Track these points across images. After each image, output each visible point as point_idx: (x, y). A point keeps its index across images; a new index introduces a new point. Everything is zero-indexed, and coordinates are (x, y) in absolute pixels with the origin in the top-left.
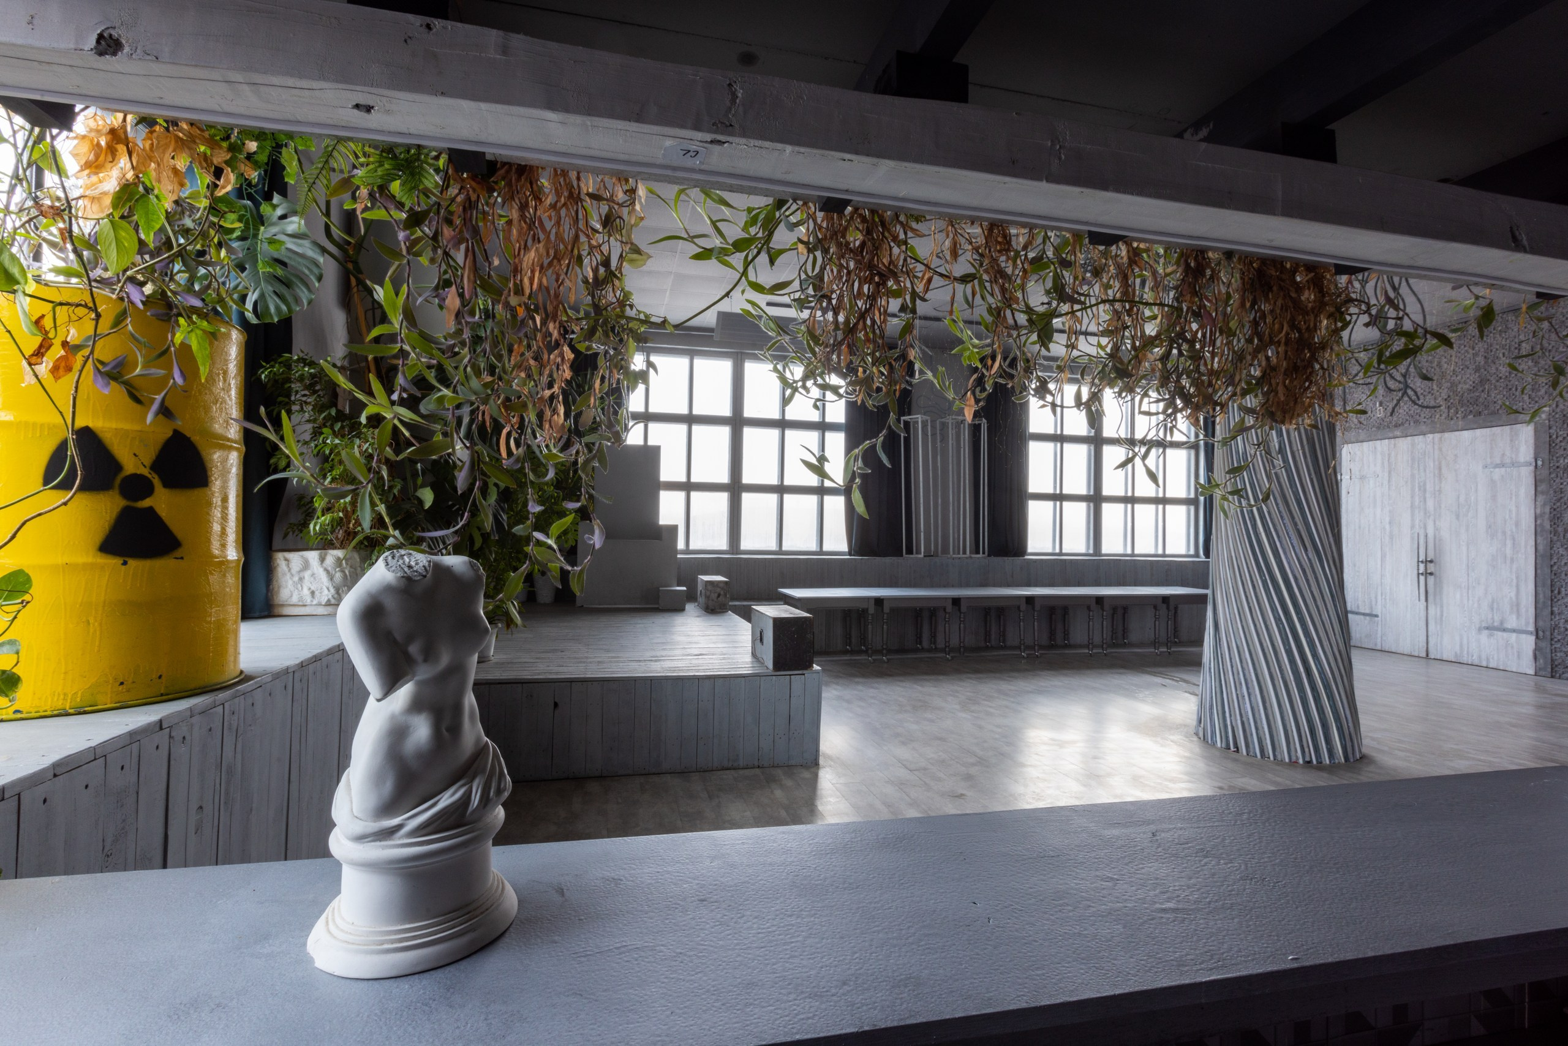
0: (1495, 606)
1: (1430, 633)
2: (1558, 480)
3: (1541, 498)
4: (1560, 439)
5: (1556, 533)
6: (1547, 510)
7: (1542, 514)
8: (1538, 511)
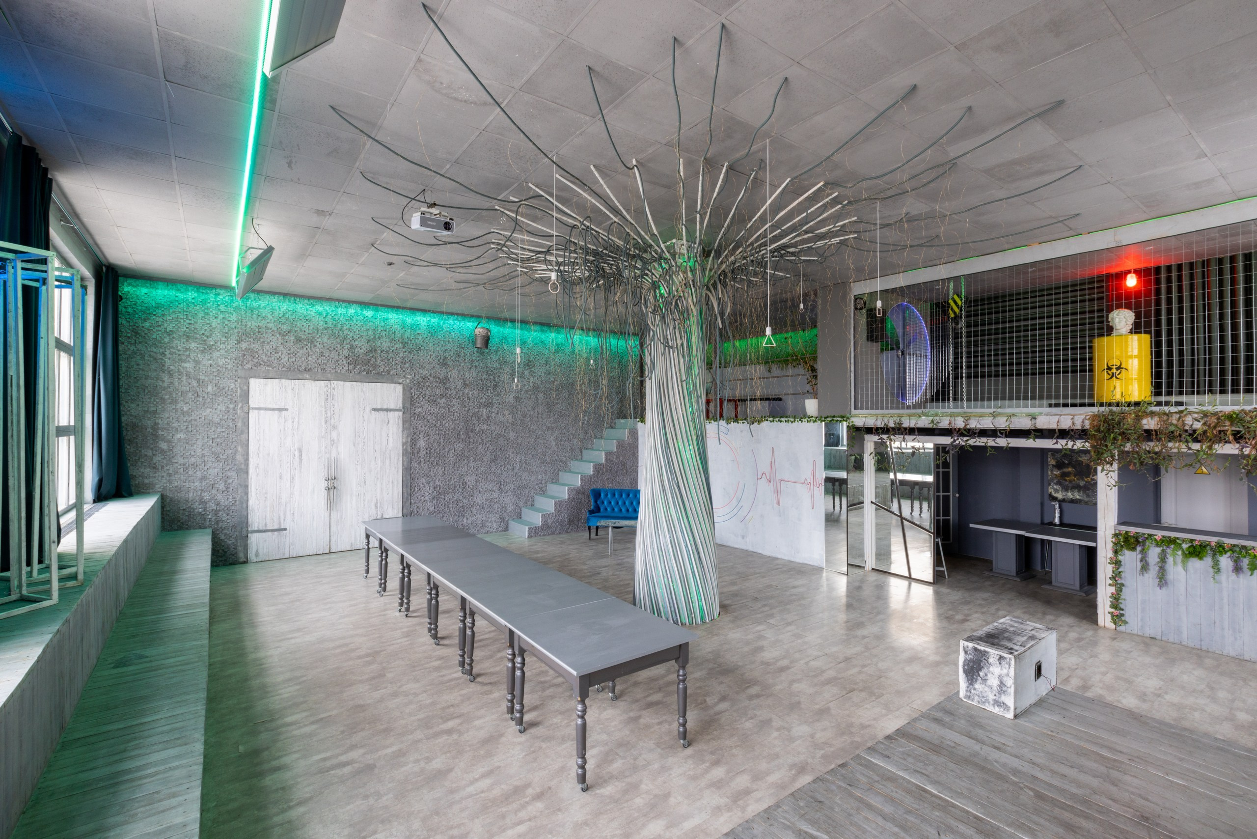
0: (379, 505)
1: (332, 534)
2: (415, 421)
3: (405, 432)
4: (416, 396)
5: (413, 454)
6: (409, 440)
7: (406, 442)
8: (404, 441)
